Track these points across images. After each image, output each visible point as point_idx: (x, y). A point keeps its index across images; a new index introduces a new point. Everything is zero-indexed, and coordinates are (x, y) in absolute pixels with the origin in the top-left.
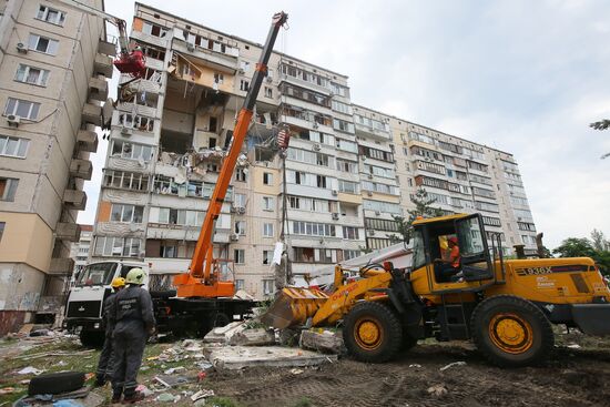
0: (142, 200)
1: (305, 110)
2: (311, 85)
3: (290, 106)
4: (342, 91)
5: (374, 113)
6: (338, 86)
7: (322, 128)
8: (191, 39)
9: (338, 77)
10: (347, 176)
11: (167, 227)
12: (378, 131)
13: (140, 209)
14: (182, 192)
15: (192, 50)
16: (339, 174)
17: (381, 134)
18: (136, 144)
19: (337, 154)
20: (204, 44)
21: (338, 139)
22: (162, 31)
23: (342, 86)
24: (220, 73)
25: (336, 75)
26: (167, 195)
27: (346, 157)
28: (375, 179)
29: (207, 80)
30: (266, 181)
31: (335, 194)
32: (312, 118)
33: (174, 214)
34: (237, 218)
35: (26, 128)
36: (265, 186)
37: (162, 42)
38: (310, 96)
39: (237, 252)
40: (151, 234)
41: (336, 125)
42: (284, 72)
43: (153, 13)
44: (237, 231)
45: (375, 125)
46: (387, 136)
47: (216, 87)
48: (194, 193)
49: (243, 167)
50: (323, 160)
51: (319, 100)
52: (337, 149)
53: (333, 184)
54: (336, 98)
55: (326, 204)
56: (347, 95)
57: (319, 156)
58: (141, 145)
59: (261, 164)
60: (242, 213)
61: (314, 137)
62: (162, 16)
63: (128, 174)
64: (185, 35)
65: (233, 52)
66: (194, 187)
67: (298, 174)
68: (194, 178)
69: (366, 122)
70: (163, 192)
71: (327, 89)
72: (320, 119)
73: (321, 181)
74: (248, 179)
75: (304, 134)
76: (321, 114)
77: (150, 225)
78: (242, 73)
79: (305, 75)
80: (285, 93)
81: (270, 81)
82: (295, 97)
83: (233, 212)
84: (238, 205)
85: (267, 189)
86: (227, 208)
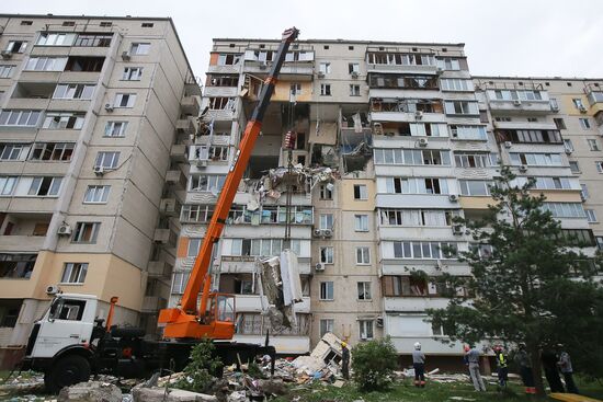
1: (403, 99)
2: (408, 67)
3: (381, 99)
4: (455, 65)
5: (521, 81)
6: (448, 59)
7: (427, 117)
8: (263, 57)
9: (448, 48)
10: (473, 173)
11: (239, 259)
12: (529, 104)
15: (264, 68)
16: (461, 173)
17: (535, 107)
18: (212, 175)
19: (454, 147)
20: (275, 57)
21: (454, 127)
22: (235, 58)
23: (455, 58)
24: (296, 83)
25: (445, 47)
26: (240, 224)
27: (469, 148)
28: (531, 172)
29: (282, 94)
30: (357, 195)
31: (453, 199)
32: (412, 107)
33: (247, 244)
34: (323, 244)
35: (109, 176)
36: (358, 202)
37: (236, 68)
38: (407, 81)
39: (323, 285)
40: (225, 268)
41: (450, 108)
42: (371, 61)
43: (229, 43)
44: (324, 260)
45: (522, 97)
46: (546, 108)
47: (293, 99)
48: (268, 220)
49: (326, 182)
50: (433, 157)
51: (421, 83)
52: (455, 139)
53: (450, 188)
54: (446, 74)
55: (442, 216)
56: (465, 67)
57: (426, 153)
58: (215, 175)
59: (351, 175)
60: (328, 237)
61: (417, 130)
62: (237, 44)
63: (203, 207)
64: (257, 54)
65: (308, 57)
66: (268, 213)
67: (397, 182)
68: (269, 202)
69: (506, 96)
70: (237, 222)
71: (433, 66)
72: (425, 106)
73: (433, 185)
74: (335, 197)
75: (404, 129)
76: (425, 100)
77: (224, 259)
78: (321, 76)
79: (398, 58)
80: (374, 86)
81: (355, 77)
82: (386, 87)
83: (315, 237)
84: (322, 228)
85: (359, 205)
86: (307, 233)
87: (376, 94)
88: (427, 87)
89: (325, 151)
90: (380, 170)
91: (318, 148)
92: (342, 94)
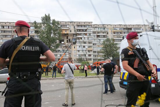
0: (57, 53)
1: (81, 33)
2: (83, 28)
7: (85, 36)
9: (90, 23)
10: (90, 45)
11: (60, 57)
13: (57, 55)
14: (62, 52)
16: (88, 45)
17: (104, 31)
19: (88, 41)
20: (63, 26)
21: (88, 38)
23: (90, 25)
24: (66, 30)
28: (101, 42)
29: (64, 32)
30: (75, 48)
31: (86, 49)
32: (82, 35)
33: (61, 55)
38: (82, 30)
41: (88, 35)
42: (77, 27)
46: (106, 31)
47: (66, 33)
50: (85, 43)
53: (87, 47)
54: (88, 29)
55: (85, 51)
56: (91, 27)
59: (74, 45)
60: (71, 54)
61: (83, 39)
65: (68, 26)
67: (79, 46)
68: (63, 50)
70: (59, 52)
71: (86, 27)
73: (84, 47)
74: (72, 48)
76: (85, 33)
77: (58, 57)
78: (70, 29)
79: (81, 26)
80: (77, 31)
81: (75, 29)
82: (79, 31)
83: (69, 54)
84: (70, 52)
85: (75, 49)
86: (68, 53)
87: (78, 32)
88: (85, 31)
89: (71, 40)
90: (77, 45)
91: (70, 39)
92: (73, 32)
